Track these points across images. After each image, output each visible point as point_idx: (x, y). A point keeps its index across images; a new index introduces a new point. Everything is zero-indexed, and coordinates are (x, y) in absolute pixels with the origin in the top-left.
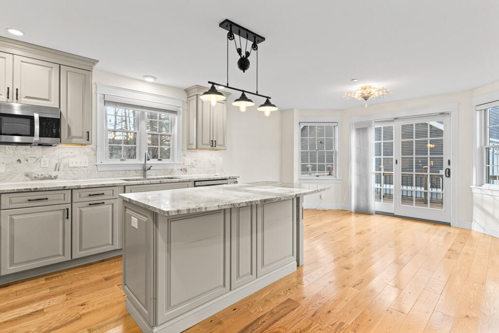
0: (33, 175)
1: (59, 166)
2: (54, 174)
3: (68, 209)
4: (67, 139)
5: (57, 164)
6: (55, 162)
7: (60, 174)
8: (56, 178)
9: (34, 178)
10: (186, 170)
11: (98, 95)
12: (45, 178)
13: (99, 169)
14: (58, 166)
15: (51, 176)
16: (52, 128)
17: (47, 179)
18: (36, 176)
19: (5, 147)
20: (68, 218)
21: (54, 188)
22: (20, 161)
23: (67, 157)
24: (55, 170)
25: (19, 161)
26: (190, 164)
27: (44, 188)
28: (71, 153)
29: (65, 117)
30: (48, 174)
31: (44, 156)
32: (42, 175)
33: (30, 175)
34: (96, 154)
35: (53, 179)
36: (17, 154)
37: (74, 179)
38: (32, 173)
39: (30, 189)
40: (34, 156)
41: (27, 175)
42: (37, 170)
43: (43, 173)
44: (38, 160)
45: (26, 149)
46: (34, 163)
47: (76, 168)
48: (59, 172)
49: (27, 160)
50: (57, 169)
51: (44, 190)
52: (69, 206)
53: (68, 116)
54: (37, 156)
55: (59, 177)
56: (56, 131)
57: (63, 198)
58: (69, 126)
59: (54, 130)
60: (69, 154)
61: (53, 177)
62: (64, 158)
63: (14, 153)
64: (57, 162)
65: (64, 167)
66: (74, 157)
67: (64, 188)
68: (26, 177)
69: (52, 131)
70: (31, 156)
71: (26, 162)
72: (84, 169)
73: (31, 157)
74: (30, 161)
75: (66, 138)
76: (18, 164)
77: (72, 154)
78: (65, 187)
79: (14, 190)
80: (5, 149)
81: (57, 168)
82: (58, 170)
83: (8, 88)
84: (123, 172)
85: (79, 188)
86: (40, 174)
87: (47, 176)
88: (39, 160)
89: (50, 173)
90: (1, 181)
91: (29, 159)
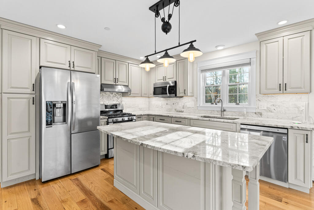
2: (183, 110)
6: (183, 104)
8: (183, 112)
9: (177, 111)
10: (261, 114)
11: (198, 68)
12: (180, 112)
13: (199, 109)
14: (184, 106)
26: (266, 109)
34: (197, 101)
39: (160, 115)
41: (175, 110)
42: (178, 109)
44: (178, 103)
45: (175, 99)
47: (189, 108)
62: (186, 103)
65: (186, 107)
66: (189, 102)
72: (193, 108)
74: (176, 104)
76: (173, 105)
81: (183, 108)
84: (210, 112)
87: (180, 110)
90: (170, 111)
91: (176, 103)
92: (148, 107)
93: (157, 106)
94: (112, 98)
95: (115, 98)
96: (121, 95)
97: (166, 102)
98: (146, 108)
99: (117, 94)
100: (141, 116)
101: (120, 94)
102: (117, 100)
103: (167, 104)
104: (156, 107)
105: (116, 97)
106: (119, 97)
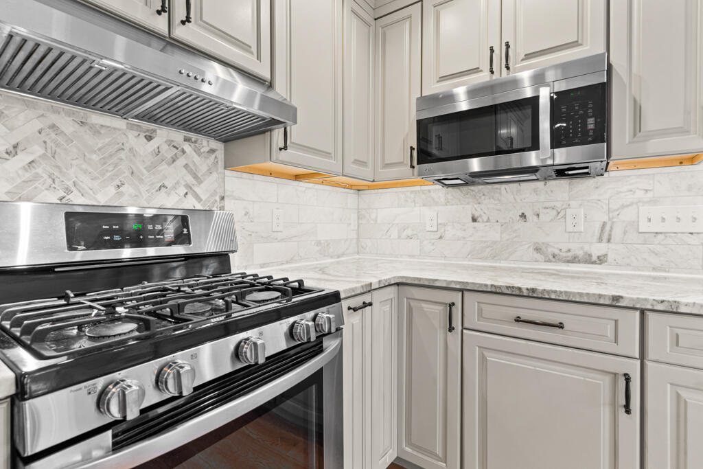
0: (550, 250)
1: (611, 228)
2: (597, 250)
3: (628, 379)
4: (630, 143)
5: (604, 224)
6: (600, 217)
7: (612, 251)
8: (601, 260)
9: (551, 257)
12: (574, 260)
14: (608, 228)
15: (590, 256)
16: (584, 119)
17: (579, 262)
18: (557, 252)
19: (500, 189)
20: (628, 411)
21: (581, 294)
22: (525, 217)
23: (632, 204)
24: (600, 240)
25: (523, 216)
27: (555, 292)
28: (647, 191)
29: (625, 79)
30: (582, 248)
31: (573, 203)
32: (569, 251)
33: (544, 248)
35: (594, 263)
36: (519, 201)
37: (654, 269)
38: (547, 245)
39: (520, 289)
40: (552, 204)
41: (538, 250)
42: (558, 239)
43: (570, 246)
44: (559, 213)
45: (535, 191)
46: (552, 220)
47: (660, 237)
48: (610, 245)
49: (538, 215)
50: (605, 237)
51: (553, 296)
52: (634, 369)
53: (634, 70)
54: (558, 205)
55: (610, 258)
56: (596, 123)
57: (610, 333)
58: (635, 101)
59: (591, 120)
60: (640, 194)
61: (594, 258)
62: (623, 207)
63: (515, 199)
64: (605, 218)
65: (625, 233)
66: (653, 202)
67: (615, 303)
68: (535, 253)
69: (585, 124)
70: (547, 205)
71: (535, 217)
72: (691, 239)
73: (545, 208)
74: (546, 216)
75: (627, 141)
76: (522, 223)
77: (650, 195)
78: (617, 298)
79: (486, 285)
80: (500, 193)
81: (605, 235)
82: (609, 241)
83: (492, 50)
85: (672, 311)
86: (564, 247)
87: (580, 253)
88: (561, 215)
89: (587, 248)
90: (494, 257)
91: (542, 212)
92: (355, 236)
93: (409, 232)
94: (151, 168)
95: (175, 174)
96: (220, 154)
97: (469, 209)
98: (346, 240)
99: (187, 147)
100: (367, 298)
101: (212, 151)
102: (187, 186)
103: (474, 220)
104: (399, 237)
105: (181, 161)
106: (202, 165)
